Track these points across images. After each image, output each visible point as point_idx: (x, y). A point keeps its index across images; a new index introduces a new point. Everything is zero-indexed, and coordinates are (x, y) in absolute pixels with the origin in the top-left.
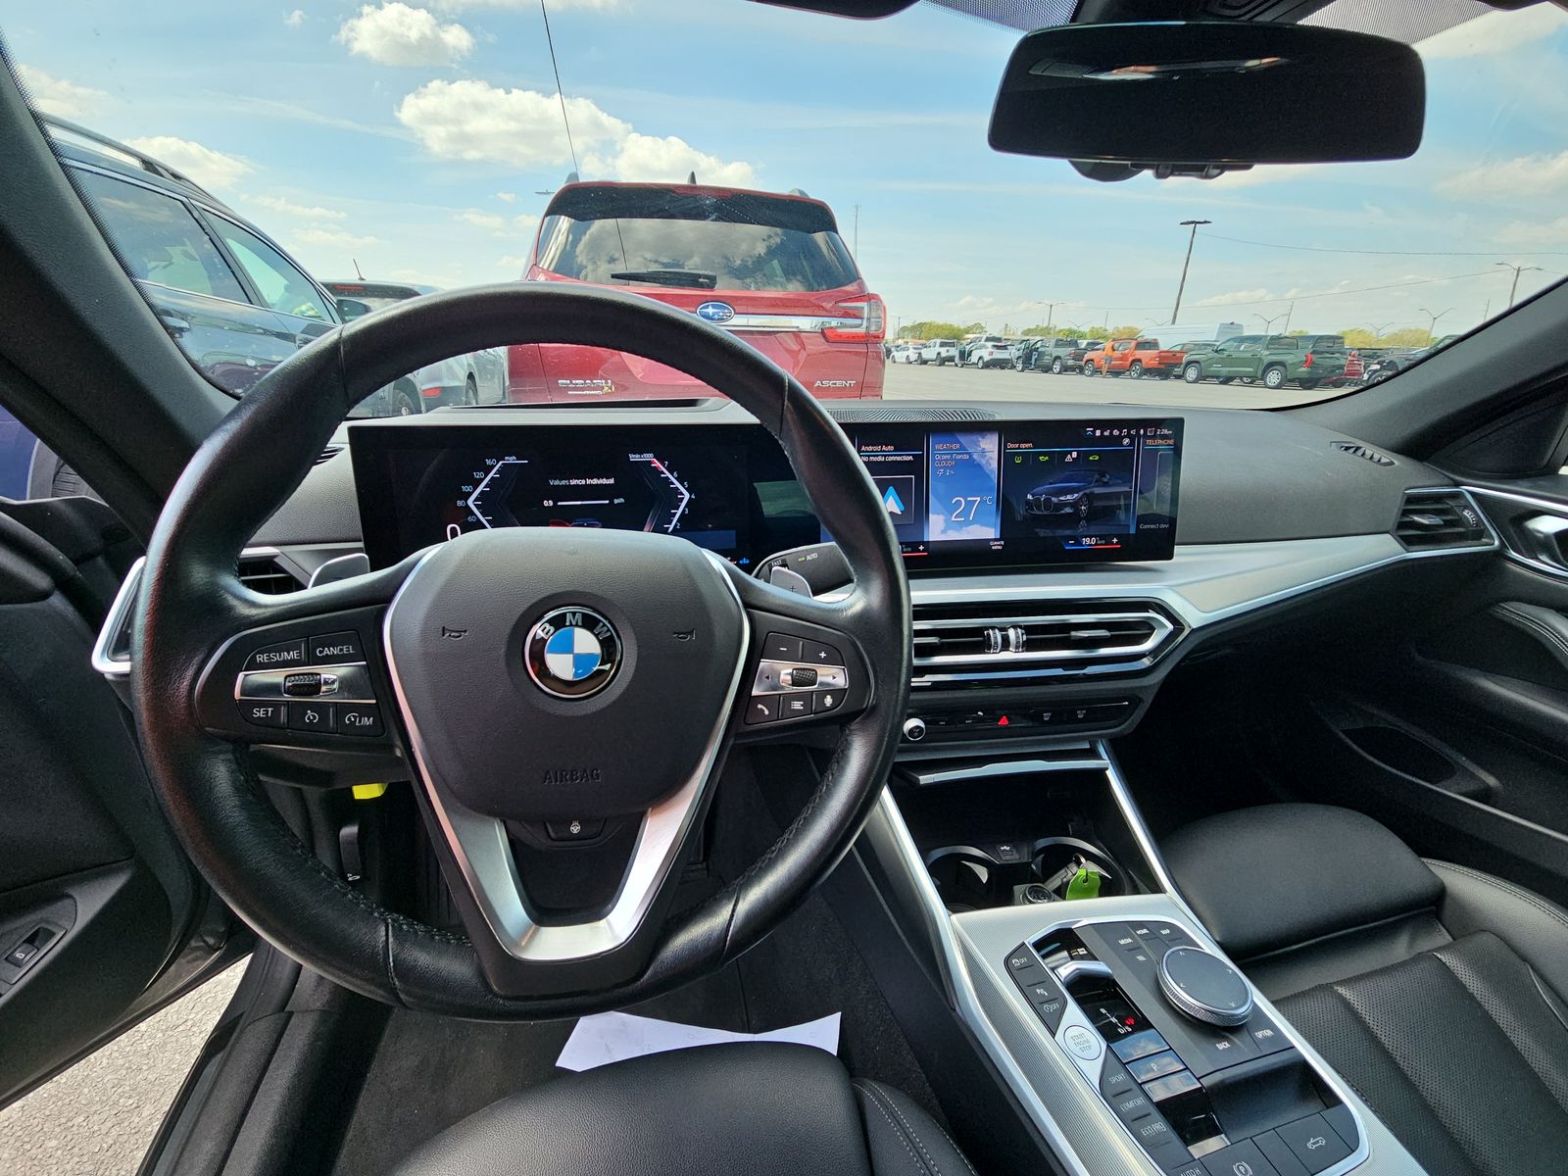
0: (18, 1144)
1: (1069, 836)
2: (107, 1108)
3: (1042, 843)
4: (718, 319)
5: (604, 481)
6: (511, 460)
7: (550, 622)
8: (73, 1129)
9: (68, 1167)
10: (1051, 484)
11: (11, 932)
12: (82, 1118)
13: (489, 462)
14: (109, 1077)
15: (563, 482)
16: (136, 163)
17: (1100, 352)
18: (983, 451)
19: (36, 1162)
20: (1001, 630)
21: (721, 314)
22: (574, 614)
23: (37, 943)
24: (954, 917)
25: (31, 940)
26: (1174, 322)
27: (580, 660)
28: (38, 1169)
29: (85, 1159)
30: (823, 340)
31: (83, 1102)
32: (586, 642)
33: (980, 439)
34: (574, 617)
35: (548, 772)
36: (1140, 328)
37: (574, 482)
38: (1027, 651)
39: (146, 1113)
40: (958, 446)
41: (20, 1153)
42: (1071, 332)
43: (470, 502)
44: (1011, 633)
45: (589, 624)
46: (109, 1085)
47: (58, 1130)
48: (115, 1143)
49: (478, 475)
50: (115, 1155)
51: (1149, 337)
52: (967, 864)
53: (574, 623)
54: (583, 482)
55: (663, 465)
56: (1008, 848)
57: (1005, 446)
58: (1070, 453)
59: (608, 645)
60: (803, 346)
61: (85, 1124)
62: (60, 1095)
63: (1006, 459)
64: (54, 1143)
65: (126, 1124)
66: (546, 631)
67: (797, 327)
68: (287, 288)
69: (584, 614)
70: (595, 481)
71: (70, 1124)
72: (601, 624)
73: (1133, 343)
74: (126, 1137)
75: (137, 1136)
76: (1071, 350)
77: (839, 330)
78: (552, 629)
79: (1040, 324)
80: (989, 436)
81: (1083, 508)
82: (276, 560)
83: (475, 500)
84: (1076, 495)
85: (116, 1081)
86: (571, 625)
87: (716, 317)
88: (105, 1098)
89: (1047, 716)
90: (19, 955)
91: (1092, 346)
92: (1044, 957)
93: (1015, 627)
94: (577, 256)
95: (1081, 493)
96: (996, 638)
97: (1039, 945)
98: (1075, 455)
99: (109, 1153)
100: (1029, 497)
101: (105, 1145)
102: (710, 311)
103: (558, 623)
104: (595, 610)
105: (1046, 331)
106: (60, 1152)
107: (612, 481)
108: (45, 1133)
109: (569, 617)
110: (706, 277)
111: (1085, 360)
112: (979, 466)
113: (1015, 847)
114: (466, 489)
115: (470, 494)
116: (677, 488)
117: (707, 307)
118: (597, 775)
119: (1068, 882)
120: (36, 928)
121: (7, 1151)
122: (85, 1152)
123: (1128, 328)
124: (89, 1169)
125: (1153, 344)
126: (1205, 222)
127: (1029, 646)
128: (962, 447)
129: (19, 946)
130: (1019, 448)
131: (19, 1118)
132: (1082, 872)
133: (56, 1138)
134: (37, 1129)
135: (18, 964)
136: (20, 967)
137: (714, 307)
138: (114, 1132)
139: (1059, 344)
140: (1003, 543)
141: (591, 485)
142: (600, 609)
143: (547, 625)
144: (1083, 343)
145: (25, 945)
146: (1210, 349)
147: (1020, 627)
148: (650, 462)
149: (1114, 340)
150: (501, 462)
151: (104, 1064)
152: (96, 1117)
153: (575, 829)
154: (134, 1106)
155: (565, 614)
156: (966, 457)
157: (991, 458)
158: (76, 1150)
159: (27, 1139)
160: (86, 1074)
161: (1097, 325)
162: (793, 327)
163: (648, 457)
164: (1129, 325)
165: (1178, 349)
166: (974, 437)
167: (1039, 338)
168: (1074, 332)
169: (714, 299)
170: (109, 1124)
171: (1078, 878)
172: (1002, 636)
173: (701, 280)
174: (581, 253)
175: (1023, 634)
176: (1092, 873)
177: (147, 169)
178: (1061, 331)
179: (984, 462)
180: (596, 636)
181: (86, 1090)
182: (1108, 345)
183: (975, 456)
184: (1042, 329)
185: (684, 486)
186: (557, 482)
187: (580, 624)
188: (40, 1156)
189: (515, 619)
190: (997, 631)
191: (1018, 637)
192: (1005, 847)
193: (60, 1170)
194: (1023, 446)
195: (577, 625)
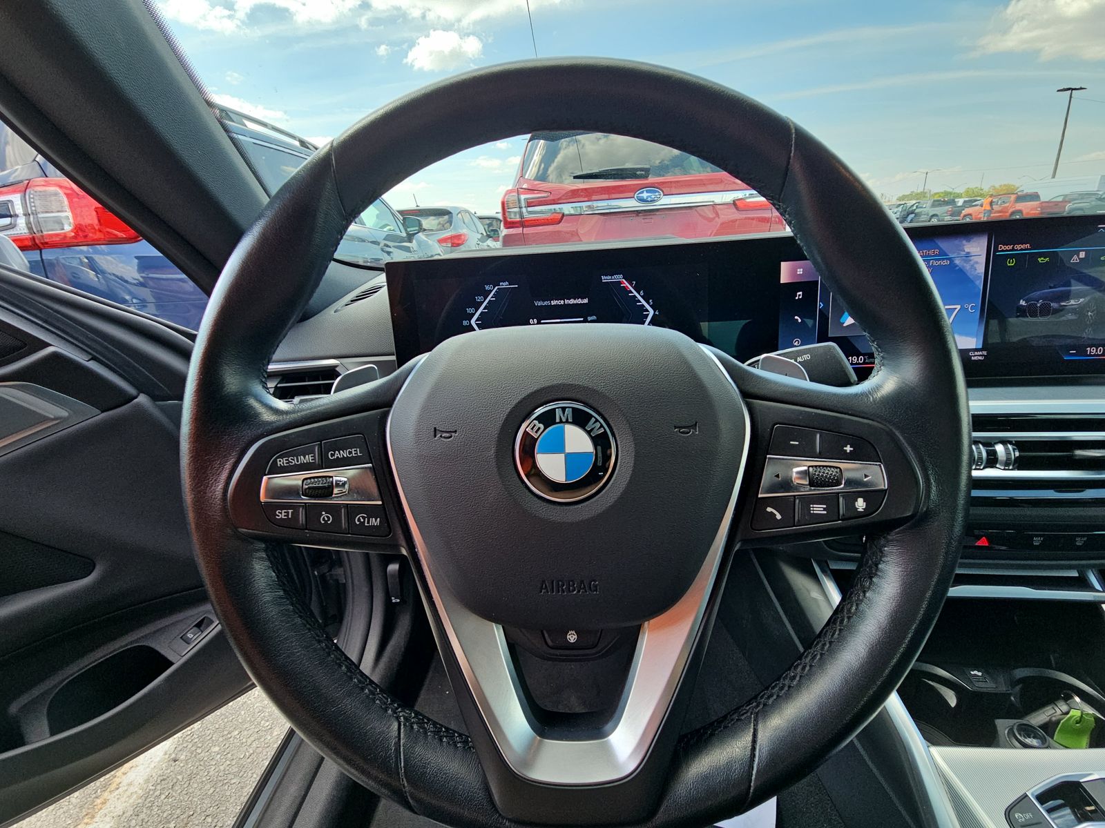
0: (194, 748)
1: (1052, 669)
2: (253, 726)
3: (1021, 673)
4: (651, 201)
5: (579, 301)
6: (504, 285)
7: (538, 418)
8: (231, 740)
9: (222, 768)
10: (1051, 288)
11: (187, 618)
12: (237, 732)
13: (487, 287)
14: (257, 705)
15: (546, 303)
16: (297, 143)
17: (978, 207)
18: (968, 255)
19: (202, 763)
20: (985, 445)
21: (653, 197)
22: (564, 409)
23: (202, 628)
24: (936, 751)
25: (199, 625)
26: (1054, 176)
27: (571, 459)
28: (202, 768)
29: (234, 763)
30: (735, 210)
31: (240, 721)
32: (578, 440)
33: (964, 242)
34: (564, 413)
35: (544, 581)
36: (1017, 185)
37: (554, 303)
38: (1019, 469)
39: (275, 733)
40: (937, 251)
41: (193, 756)
42: (947, 193)
43: (473, 322)
44: (999, 448)
45: (580, 420)
46: (257, 710)
47: (221, 739)
48: (253, 753)
49: (479, 299)
50: (252, 762)
51: (1028, 189)
52: (930, 682)
53: (564, 420)
54: (562, 302)
55: (631, 284)
56: (980, 674)
57: (996, 250)
58: (1077, 253)
59: (601, 441)
60: (717, 215)
61: (238, 737)
62: (227, 714)
63: (995, 262)
64: (217, 749)
65: (263, 739)
66: (535, 429)
67: (713, 201)
68: (378, 216)
69: (573, 408)
70: (572, 301)
71: (229, 736)
72: (593, 420)
73: (1013, 197)
74: (261, 749)
75: (268, 750)
76: (949, 208)
77: (748, 200)
78: (542, 426)
79: (915, 191)
80: (975, 239)
81: (1090, 313)
82: (337, 369)
83: (476, 321)
84: (1081, 300)
85: (261, 708)
86: (561, 422)
87: (649, 199)
88: (253, 719)
89: (1037, 541)
90: (190, 635)
91: (969, 203)
92: (1050, 811)
93: (1004, 442)
94: (549, 176)
95: (1088, 298)
96: (980, 453)
97: (1042, 798)
98: (1082, 255)
99: (249, 760)
100: (1022, 303)
101: (247, 754)
102: (645, 195)
103: (548, 419)
104: (586, 404)
105: (923, 194)
106: (219, 756)
107: (586, 301)
108: (213, 741)
109: (558, 413)
110: (641, 170)
111: (962, 215)
112: (961, 271)
113: (986, 672)
114: (470, 310)
115: (473, 315)
116: (643, 306)
117: (643, 192)
118: (596, 586)
119: (1058, 722)
120: (203, 617)
121: (184, 754)
122: (235, 757)
123: (1005, 185)
124: (234, 771)
125: (1035, 197)
126: (1081, 88)
127: (1021, 464)
128: (943, 253)
129: (191, 629)
130: (1013, 250)
131: (199, 729)
132: (1075, 713)
133: (219, 746)
134: (208, 738)
135: (188, 642)
136: (189, 644)
137: (647, 192)
138: (254, 745)
139: (937, 203)
140: (985, 353)
141: (569, 305)
142: (591, 402)
143: (536, 422)
144: (960, 202)
145: (195, 628)
146: (1093, 198)
147: (1011, 443)
148: (620, 283)
149: (991, 196)
150: (497, 287)
151: (256, 695)
152: (246, 732)
153: (572, 637)
154: (269, 727)
155: (554, 409)
156: (947, 263)
157: (977, 263)
158: (229, 755)
159: (200, 745)
160: (244, 701)
161: (972, 185)
162: (710, 202)
163: (618, 278)
164: (1006, 183)
165: (1060, 199)
166: (957, 242)
167: (914, 202)
168: (950, 193)
169: (646, 186)
170: (252, 739)
171: (1071, 717)
172: (987, 452)
173: (638, 173)
174: (552, 172)
175: (1014, 450)
176: (1088, 714)
177: (302, 146)
178: (936, 194)
179: (967, 267)
180: (589, 433)
181: (243, 712)
182: (986, 201)
183: (957, 262)
184: (917, 194)
185: (648, 303)
186: (540, 303)
187: (570, 420)
188: (205, 759)
189: (503, 416)
190: (981, 446)
191: (1008, 453)
192: (975, 672)
193: (216, 770)
194: (1018, 247)
195: (567, 422)
